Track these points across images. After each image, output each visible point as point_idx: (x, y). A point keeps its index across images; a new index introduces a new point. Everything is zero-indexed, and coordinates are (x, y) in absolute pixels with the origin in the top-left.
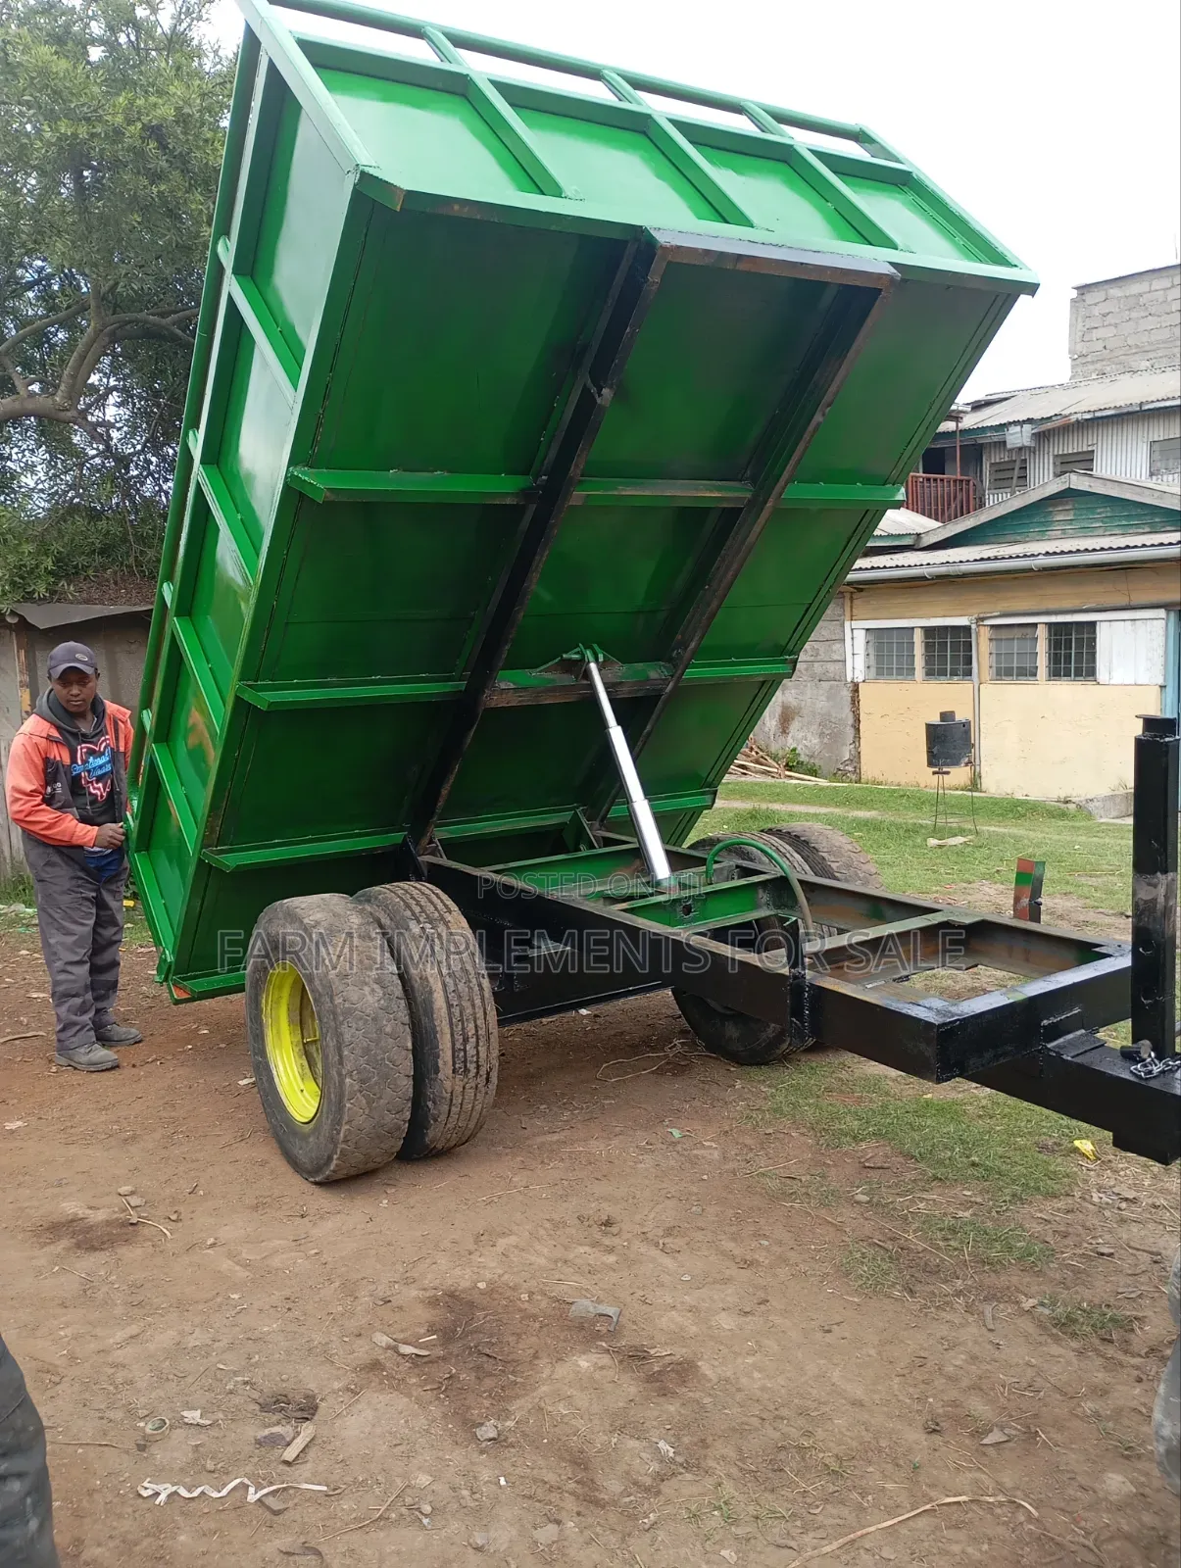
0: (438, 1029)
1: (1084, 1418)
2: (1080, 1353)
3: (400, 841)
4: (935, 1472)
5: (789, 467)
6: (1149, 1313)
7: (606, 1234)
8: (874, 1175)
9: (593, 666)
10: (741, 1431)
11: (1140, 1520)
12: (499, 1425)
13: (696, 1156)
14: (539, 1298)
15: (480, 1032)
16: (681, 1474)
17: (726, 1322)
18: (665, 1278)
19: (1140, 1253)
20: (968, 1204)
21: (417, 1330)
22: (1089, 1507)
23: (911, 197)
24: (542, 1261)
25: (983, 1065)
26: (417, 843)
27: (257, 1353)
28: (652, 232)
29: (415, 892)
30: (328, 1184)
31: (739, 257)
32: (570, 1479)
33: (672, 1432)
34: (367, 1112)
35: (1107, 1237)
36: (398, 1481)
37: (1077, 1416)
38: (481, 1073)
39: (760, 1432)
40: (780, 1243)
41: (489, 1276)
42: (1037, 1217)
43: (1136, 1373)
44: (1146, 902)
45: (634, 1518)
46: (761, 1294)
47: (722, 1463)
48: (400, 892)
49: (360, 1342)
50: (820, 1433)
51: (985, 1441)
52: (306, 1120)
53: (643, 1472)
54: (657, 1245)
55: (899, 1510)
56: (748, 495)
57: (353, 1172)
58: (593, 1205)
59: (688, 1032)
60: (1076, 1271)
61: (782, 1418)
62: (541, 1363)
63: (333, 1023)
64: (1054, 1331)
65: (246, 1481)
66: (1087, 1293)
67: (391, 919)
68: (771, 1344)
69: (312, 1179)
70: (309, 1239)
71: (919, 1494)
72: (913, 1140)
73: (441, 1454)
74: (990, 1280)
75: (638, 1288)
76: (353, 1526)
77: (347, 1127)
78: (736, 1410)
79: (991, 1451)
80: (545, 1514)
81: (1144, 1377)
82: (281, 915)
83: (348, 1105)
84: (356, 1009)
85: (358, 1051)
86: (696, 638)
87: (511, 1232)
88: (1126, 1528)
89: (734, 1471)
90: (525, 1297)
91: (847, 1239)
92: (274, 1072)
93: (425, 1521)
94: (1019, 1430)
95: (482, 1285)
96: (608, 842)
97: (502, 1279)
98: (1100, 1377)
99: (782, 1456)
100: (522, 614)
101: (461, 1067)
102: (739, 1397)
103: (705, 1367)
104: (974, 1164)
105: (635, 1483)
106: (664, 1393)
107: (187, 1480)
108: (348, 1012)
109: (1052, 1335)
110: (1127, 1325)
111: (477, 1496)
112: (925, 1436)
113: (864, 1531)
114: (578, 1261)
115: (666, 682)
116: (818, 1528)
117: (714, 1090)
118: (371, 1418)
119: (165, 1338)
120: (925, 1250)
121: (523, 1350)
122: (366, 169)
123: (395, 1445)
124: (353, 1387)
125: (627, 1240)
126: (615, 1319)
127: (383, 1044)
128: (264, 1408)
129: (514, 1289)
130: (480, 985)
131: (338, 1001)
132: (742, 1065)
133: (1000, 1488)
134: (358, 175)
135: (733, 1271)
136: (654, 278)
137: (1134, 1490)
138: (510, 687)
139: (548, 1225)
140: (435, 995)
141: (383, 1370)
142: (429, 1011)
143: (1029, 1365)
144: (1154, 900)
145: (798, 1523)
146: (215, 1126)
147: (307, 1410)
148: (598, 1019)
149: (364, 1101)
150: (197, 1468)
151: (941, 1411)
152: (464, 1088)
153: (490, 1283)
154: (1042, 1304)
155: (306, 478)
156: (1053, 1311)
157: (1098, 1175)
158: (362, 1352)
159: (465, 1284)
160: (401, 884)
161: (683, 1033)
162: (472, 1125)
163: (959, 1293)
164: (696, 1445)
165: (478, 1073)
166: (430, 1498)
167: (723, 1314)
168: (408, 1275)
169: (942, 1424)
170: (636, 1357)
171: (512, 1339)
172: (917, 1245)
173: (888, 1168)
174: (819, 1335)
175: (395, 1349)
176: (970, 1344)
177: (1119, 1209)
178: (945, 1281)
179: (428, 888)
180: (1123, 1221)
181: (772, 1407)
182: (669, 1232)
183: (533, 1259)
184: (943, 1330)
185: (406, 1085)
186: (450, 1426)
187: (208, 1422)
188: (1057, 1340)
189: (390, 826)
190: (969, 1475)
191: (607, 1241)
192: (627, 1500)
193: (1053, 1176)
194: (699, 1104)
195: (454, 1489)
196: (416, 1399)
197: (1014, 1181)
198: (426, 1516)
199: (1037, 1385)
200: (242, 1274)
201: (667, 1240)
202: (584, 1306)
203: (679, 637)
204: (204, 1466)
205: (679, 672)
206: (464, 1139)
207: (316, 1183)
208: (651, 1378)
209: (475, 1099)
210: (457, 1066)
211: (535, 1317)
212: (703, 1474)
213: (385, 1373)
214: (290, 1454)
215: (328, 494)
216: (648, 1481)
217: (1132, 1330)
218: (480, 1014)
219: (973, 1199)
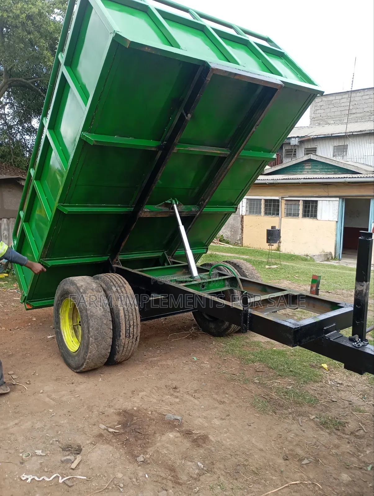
0: (121, 322)
1: (333, 455)
2: (330, 434)
3: (107, 259)
4: (288, 473)
5: (243, 145)
6: (350, 421)
7: (175, 391)
8: (260, 374)
9: (175, 206)
10: (224, 459)
11: (354, 490)
12: (144, 457)
13: (202, 366)
14: (154, 413)
15: (134, 324)
16: (206, 474)
17: (217, 422)
18: (196, 407)
19: (345, 401)
20: (290, 384)
21: (114, 423)
22: (337, 485)
23: (284, 61)
24: (155, 401)
25: (306, 342)
26: (112, 260)
27: (60, 430)
28: (209, 63)
29: (114, 277)
30: (81, 373)
31: (236, 74)
32: (170, 475)
33: (202, 459)
34: (96, 349)
35: (334, 395)
36: (111, 475)
37: (331, 455)
38: (134, 337)
39: (231, 460)
40: (232, 396)
41: (137, 405)
42: (312, 389)
43: (347, 440)
44: (359, 291)
45: (191, 489)
46: (227, 413)
47: (219, 470)
48: (109, 277)
49: (94, 427)
50: (250, 460)
51: (302, 463)
52: (74, 351)
53: (193, 473)
54: (192, 396)
55: (278, 486)
56: (229, 153)
57: (90, 369)
58: (170, 382)
59: (196, 325)
60: (326, 407)
61: (238, 455)
62: (157, 435)
63: (86, 320)
64: (321, 426)
65: (58, 475)
66: (330, 414)
67: (106, 285)
68: (232, 430)
69: (76, 371)
70: (75, 391)
71: (284, 481)
72: (271, 362)
73: (125, 466)
74: (300, 409)
75: (187, 410)
76: (97, 492)
77: (89, 354)
78: (222, 452)
79: (305, 466)
80: (162, 488)
81: (350, 442)
82: (69, 283)
83: (90, 347)
84: (94, 315)
85: (94, 329)
86: (208, 198)
87: (144, 391)
88: (350, 492)
89: (223, 473)
90: (150, 413)
91: (253, 395)
92: (63, 335)
93: (121, 490)
94: (313, 459)
95: (135, 408)
96: (174, 263)
97: (142, 406)
98: (336, 441)
99: (238, 467)
100: (154, 187)
101: (128, 336)
102: (223, 447)
103: (211, 437)
104: (291, 371)
105: (191, 477)
106: (199, 446)
107: (38, 475)
108: (92, 316)
109: (320, 428)
110: (343, 425)
111: (138, 481)
112: (283, 461)
113: (267, 493)
114: (166, 401)
115: (197, 212)
116: (252, 492)
117: (206, 344)
118: (100, 453)
119: (28, 424)
120: (278, 399)
121: (150, 431)
122: (118, 33)
123: (109, 463)
124: (93, 443)
125: (182, 394)
126: (180, 421)
127: (103, 327)
128: (64, 450)
129: (146, 410)
130: (135, 309)
131: (89, 312)
132: (215, 336)
133: (309, 479)
134: (115, 34)
135: (217, 405)
136: (208, 79)
137: (351, 479)
138: (148, 210)
139: (156, 388)
140: (120, 311)
141: (103, 437)
142: (118, 317)
143: (314, 437)
144: (362, 291)
145: (246, 491)
146: (40, 352)
147: (78, 451)
148: (166, 320)
149: (96, 346)
150: (41, 471)
151: (288, 452)
152: (128, 342)
153: (138, 407)
154: (317, 418)
155: (88, 137)
156: (320, 420)
157: (330, 375)
158: (96, 431)
159: (129, 408)
160: (109, 274)
161: (195, 325)
162: (130, 355)
163: (290, 413)
164: (210, 464)
165: (133, 337)
166: (122, 482)
167: (216, 419)
168: (110, 404)
169: (289, 457)
170: (188, 433)
171: (147, 427)
172: (275, 397)
173: (264, 372)
174: (247, 427)
175: (107, 430)
176: (295, 430)
177: (337, 386)
178: (285, 409)
179: (118, 276)
180: (339, 390)
181: (234, 451)
182: (196, 391)
183: (152, 399)
184: (286, 426)
185: (110, 341)
186: (128, 457)
187: (44, 454)
188: (322, 429)
189: (104, 254)
190: (298, 474)
191: (175, 394)
192: (189, 482)
193: (316, 375)
194: (202, 349)
195: (130, 479)
196: (115, 447)
197: (304, 377)
198: (121, 488)
199: (317, 444)
200: (53, 403)
201: (195, 394)
202: (170, 416)
203: (202, 198)
204: (44, 470)
205: (202, 209)
206: (127, 359)
207: (77, 372)
208: (195, 441)
209: (132, 346)
210: (127, 335)
211: (154, 420)
212: (213, 473)
213: (104, 438)
214: (74, 466)
215: (95, 142)
216: (195, 476)
217: (345, 426)
218: (135, 318)
219: (292, 382)
